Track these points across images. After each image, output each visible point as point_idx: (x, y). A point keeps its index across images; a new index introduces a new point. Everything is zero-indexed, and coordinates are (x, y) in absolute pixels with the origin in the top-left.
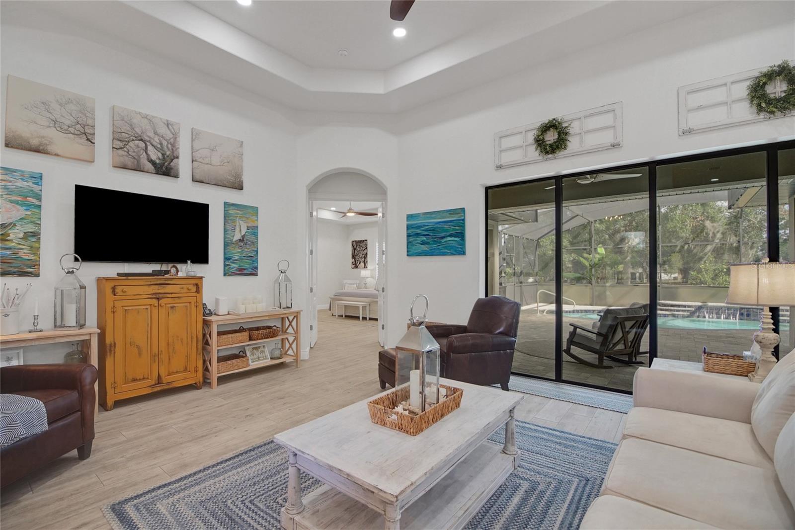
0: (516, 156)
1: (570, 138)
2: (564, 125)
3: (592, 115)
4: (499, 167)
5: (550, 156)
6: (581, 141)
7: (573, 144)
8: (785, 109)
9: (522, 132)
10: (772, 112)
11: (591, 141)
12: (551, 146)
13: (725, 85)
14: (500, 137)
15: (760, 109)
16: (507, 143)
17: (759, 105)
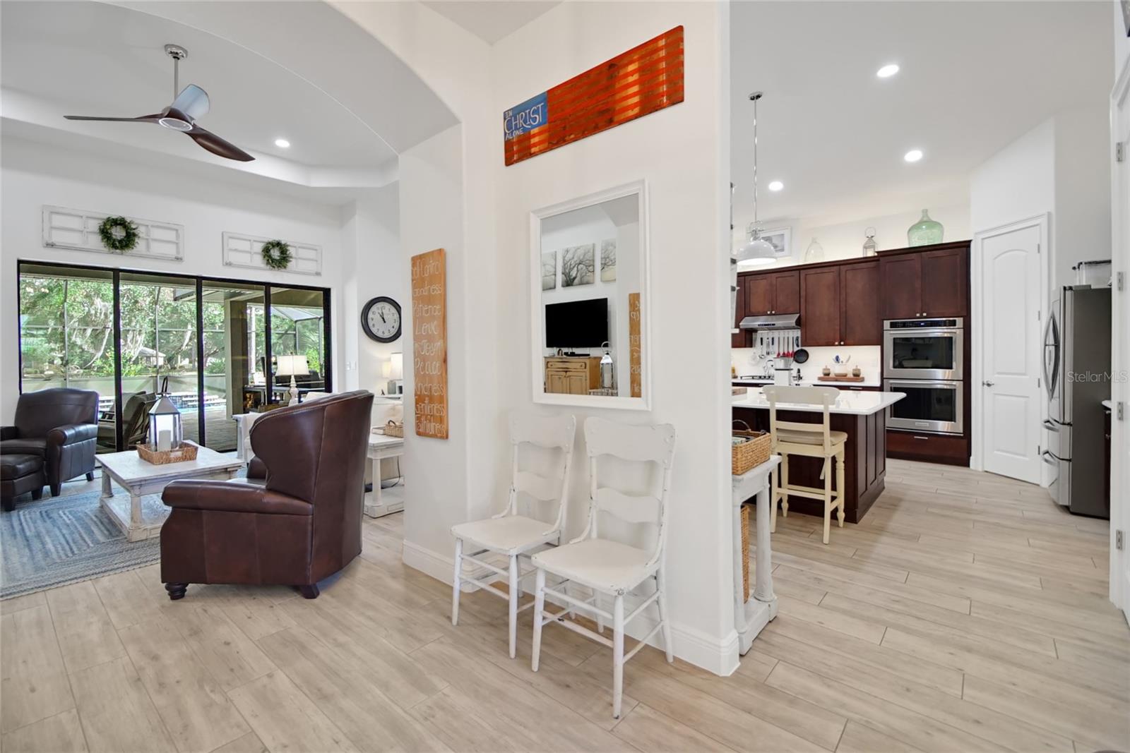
0: (73, 239)
1: (137, 240)
2: (133, 226)
3: (158, 227)
4: (51, 245)
5: (118, 251)
6: (148, 247)
7: (140, 245)
8: (279, 266)
9: (82, 217)
10: (274, 267)
11: (156, 249)
12: (120, 241)
13: (250, 240)
14: (52, 212)
15: (268, 263)
16: (58, 221)
17: (268, 260)
